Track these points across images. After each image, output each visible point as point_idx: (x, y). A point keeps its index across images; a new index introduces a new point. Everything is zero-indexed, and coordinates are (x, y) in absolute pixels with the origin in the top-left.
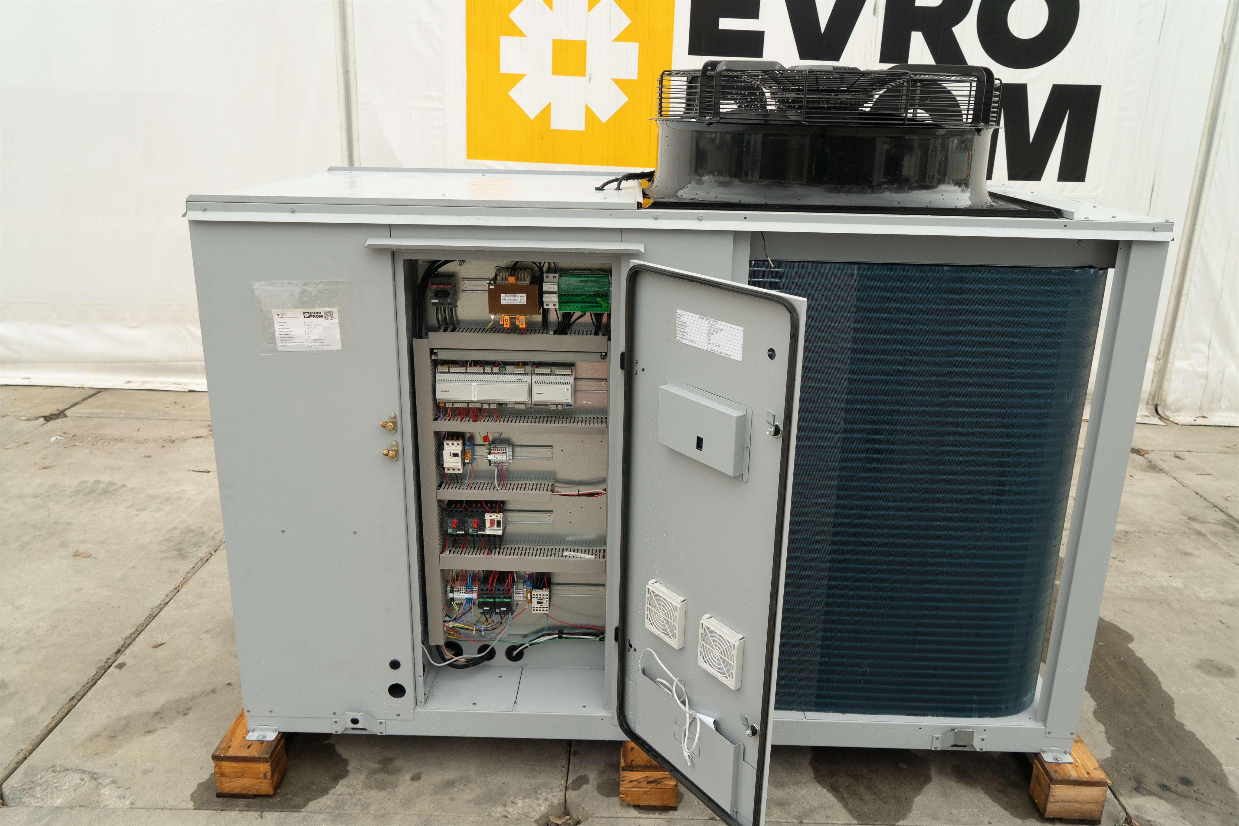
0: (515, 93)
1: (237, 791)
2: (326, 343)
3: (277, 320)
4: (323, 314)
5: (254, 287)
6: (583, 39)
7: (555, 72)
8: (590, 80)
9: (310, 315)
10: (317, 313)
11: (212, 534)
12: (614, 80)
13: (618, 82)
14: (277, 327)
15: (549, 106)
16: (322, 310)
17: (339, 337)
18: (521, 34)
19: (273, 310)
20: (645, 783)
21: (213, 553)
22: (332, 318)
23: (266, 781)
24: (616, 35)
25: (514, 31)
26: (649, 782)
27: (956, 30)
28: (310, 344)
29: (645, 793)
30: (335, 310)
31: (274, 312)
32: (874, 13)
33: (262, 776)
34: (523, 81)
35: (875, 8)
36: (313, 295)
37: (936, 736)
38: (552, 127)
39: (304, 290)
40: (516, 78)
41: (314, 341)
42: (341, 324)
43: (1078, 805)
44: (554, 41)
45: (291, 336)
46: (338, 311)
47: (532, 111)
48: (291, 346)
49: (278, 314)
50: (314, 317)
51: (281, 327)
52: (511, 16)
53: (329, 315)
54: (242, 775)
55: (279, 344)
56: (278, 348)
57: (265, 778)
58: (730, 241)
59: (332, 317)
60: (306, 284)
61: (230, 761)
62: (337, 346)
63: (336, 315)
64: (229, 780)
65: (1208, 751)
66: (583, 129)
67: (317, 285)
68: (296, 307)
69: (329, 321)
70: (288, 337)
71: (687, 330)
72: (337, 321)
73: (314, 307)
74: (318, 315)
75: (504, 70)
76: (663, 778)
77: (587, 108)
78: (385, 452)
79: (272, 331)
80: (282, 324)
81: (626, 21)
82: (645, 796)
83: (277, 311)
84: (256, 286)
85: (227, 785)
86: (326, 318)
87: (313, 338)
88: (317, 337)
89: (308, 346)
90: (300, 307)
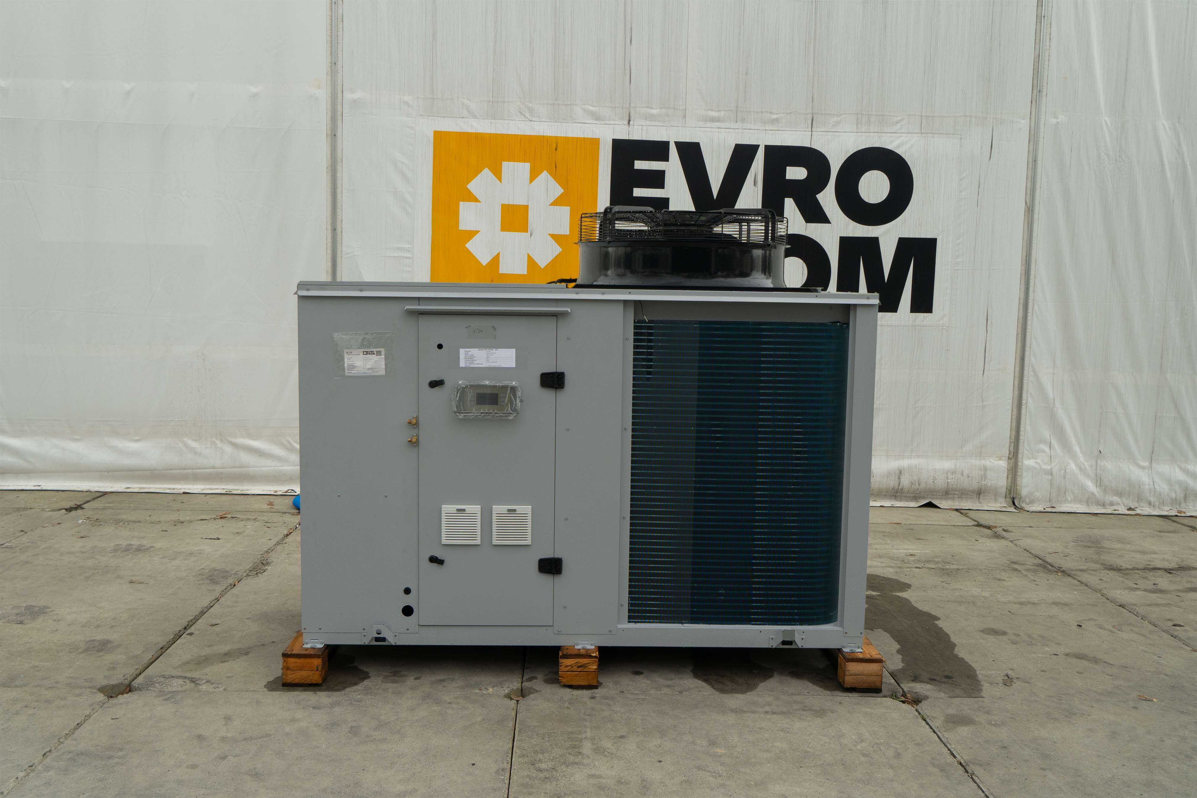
0: (470, 246)
1: (297, 681)
2: (376, 370)
3: (346, 356)
4: (375, 352)
5: (334, 336)
6: (526, 204)
7: (503, 229)
8: (531, 235)
9: (367, 353)
10: (371, 352)
11: (234, 572)
12: (550, 235)
13: (553, 236)
14: (346, 360)
15: (498, 254)
16: (375, 350)
17: (384, 367)
18: (476, 200)
19: (345, 350)
20: (576, 667)
23: (317, 672)
24: (552, 200)
25: (471, 198)
26: (579, 667)
27: (820, 197)
28: (366, 371)
29: (576, 675)
30: (382, 350)
31: (345, 351)
33: (315, 667)
34: (477, 236)
35: (755, 181)
36: (370, 340)
37: (771, 637)
38: (500, 272)
39: (364, 338)
40: (472, 234)
41: (369, 369)
42: (386, 358)
43: (865, 678)
44: (503, 205)
45: (355, 366)
46: (385, 350)
47: (484, 259)
48: (354, 372)
49: (347, 353)
50: (370, 354)
51: (348, 361)
52: (468, 186)
53: (379, 353)
54: (301, 668)
55: (346, 371)
56: (346, 374)
57: (317, 670)
58: (621, 307)
59: (381, 354)
60: (366, 334)
61: (294, 658)
62: (382, 372)
63: (383, 353)
64: (291, 673)
65: (970, 666)
66: (526, 273)
67: (373, 334)
68: (359, 348)
69: (379, 357)
70: (352, 367)
72: (383, 356)
73: (370, 348)
75: (462, 227)
76: (588, 663)
77: (529, 257)
78: (409, 440)
79: (343, 363)
80: (349, 359)
81: (559, 191)
82: (576, 678)
83: (347, 351)
84: (335, 335)
85: (290, 677)
86: (377, 355)
87: (368, 367)
88: (370, 367)
89: (364, 373)
90: (361, 348)
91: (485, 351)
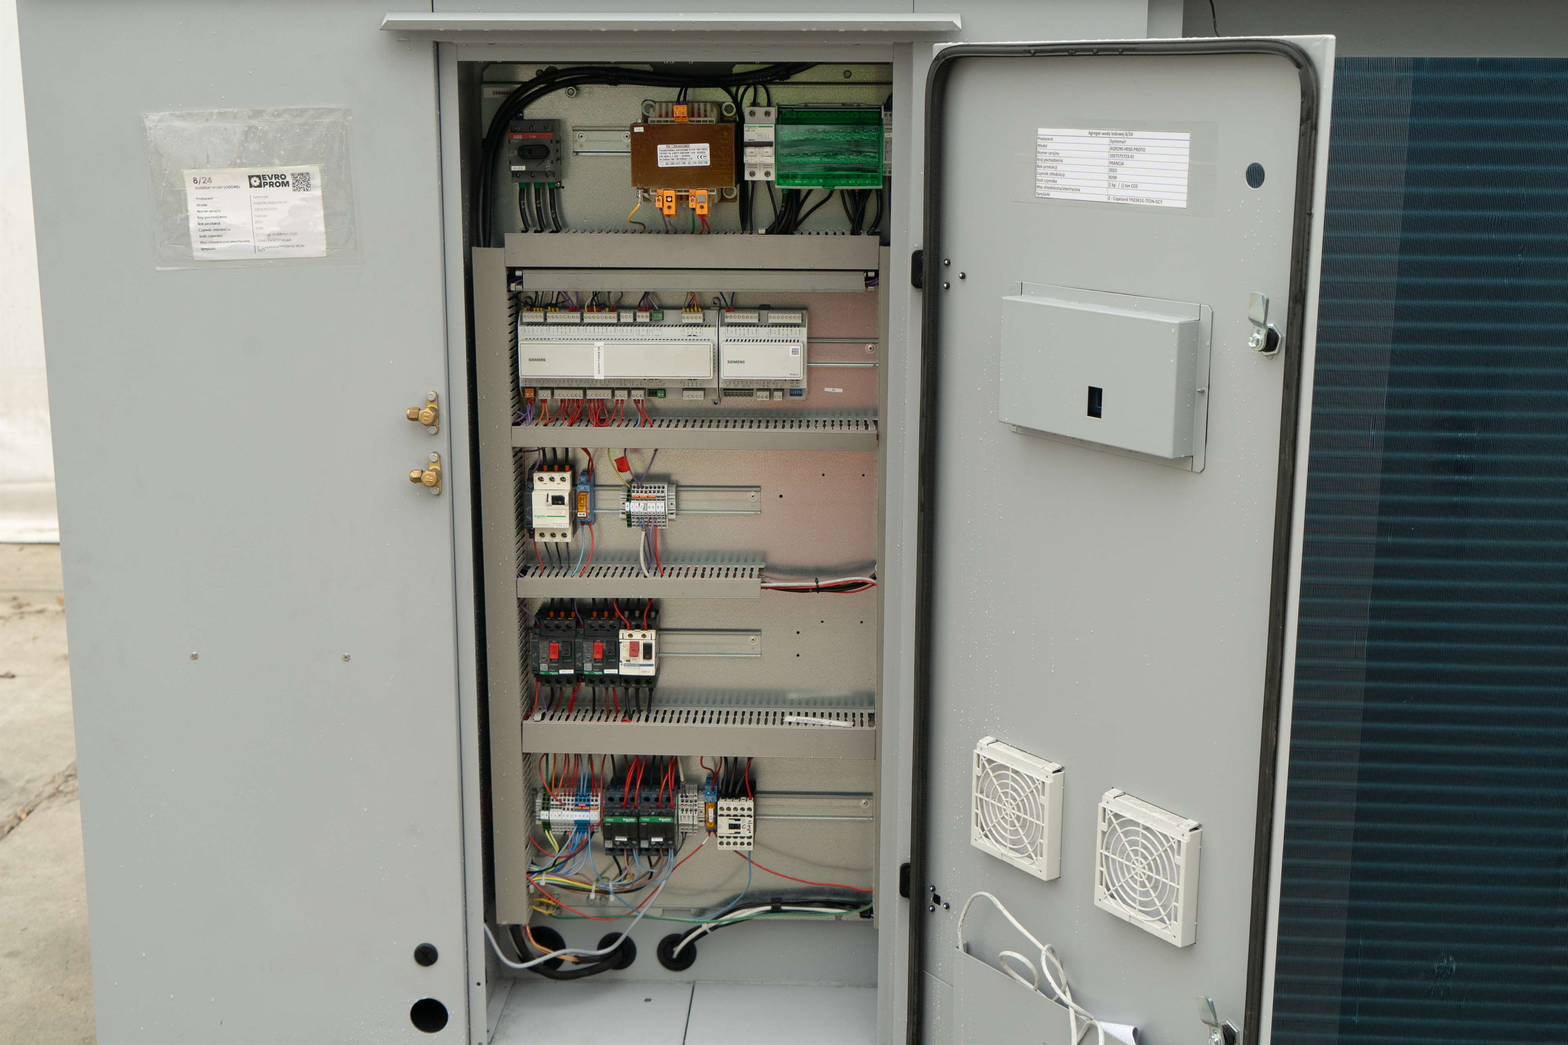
2: (294, 241)
3: (193, 194)
4: (289, 179)
5: (148, 124)
9: (263, 181)
10: (277, 176)
14: (192, 207)
16: (288, 170)
17: (321, 228)
19: (185, 172)
21: (23, 816)
22: (308, 187)
28: (261, 245)
30: (314, 170)
31: (189, 174)
36: (270, 136)
39: (250, 128)
41: (270, 236)
42: (327, 200)
45: (222, 226)
46: (323, 172)
48: (222, 249)
49: (195, 181)
50: (271, 184)
51: (201, 208)
53: (302, 182)
55: (196, 245)
56: (195, 254)
59: (308, 185)
60: (257, 114)
62: (317, 248)
63: (316, 181)
67: (279, 115)
68: (235, 165)
69: (303, 194)
70: (214, 229)
71: (1060, 168)
72: (317, 193)
73: (271, 164)
74: (280, 181)
78: (415, 475)
79: (183, 216)
80: (203, 202)
83: (195, 173)
84: (152, 119)
86: (296, 189)
87: (268, 230)
88: (276, 229)
89: (256, 250)
90: (242, 165)
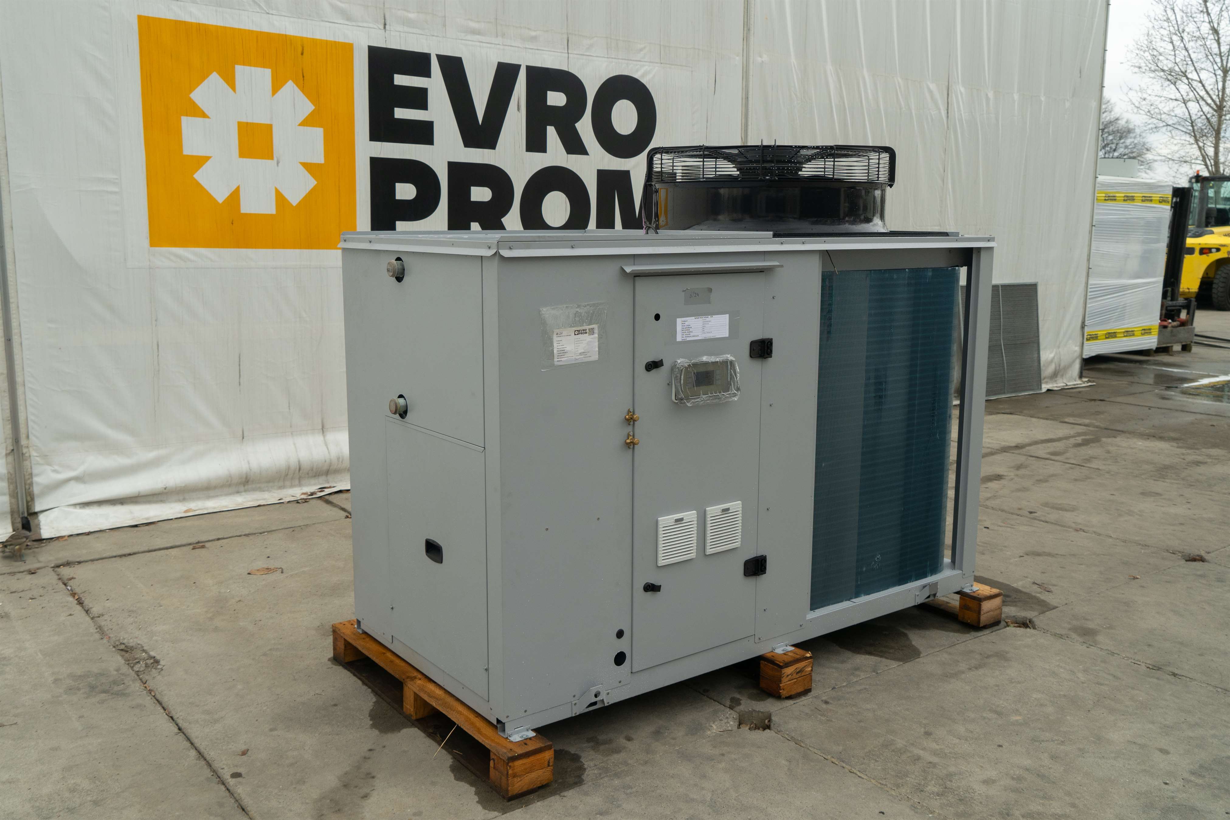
0: (200, 176)
1: (525, 789)
2: (588, 355)
3: (555, 339)
4: (588, 331)
5: (543, 312)
6: (269, 123)
7: (242, 155)
8: (278, 163)
9: (579, 332)
10: (584, 330)
12: (301, 163)
13: (305, 165)
14: (555, 345)
15: (238, 190)
16: (587, 327)
17: (597, 349)
18: (204, 115)
19: (555, 330)
20: (795, 675)
22: (593, 333)
23: (550, 768)
24: (301, 120)
25: (196, 112)
26: (797, 673)
27: (578, 125)
28: (577, 357)
29: (795, 683)
30: (595, 326)
31: (556, 331)
32: (519, 109)
33: (546, 763)
34: (209, 163)
35: (518, 106)
36: (583, 315)
38: (243, 211)
39: (577, 312)
40: (200, 161)
41: (581, 354)
42: (600, 338)
44: (240, 124)
45: (565, 351)
46: (598, 327)
47: (220, 195)
48: (565, 360)
49: (557, 334)
50: (581, 333)
51: (558, 345)
52: (193, 96)
53: (592, 331)
54: (530, 770)
55: (556, 360)
56: (555, 363)
57: (549, 766)
58: (817, 258)
60: (579, 307)
61: (521, 759)
62: (595, 357)
63: (596, 331)
64: (519, 779)
66: (274, 212)
67: (586, 307)
68: (571, 327)
69: (592, 336)
70: (563, 352)
72: (596, 335)
73: (582, 326)
74: (584, 332)
75: (187, 151)
76: (805, 666)
77: (277, 191)
78: (624, 441)
79: (551, 348)
80: (559, 342)
81: (309, 107)
82: (795, 686)
84: (544, 310)
85: (517, 786)
86: (590, 334)
87: (580, 352)
88: (583, 351)
89: (576, 359)
90: (573, 327)
91: (701, 319)
